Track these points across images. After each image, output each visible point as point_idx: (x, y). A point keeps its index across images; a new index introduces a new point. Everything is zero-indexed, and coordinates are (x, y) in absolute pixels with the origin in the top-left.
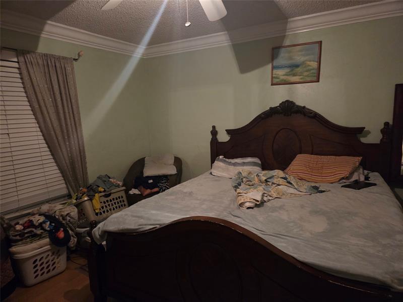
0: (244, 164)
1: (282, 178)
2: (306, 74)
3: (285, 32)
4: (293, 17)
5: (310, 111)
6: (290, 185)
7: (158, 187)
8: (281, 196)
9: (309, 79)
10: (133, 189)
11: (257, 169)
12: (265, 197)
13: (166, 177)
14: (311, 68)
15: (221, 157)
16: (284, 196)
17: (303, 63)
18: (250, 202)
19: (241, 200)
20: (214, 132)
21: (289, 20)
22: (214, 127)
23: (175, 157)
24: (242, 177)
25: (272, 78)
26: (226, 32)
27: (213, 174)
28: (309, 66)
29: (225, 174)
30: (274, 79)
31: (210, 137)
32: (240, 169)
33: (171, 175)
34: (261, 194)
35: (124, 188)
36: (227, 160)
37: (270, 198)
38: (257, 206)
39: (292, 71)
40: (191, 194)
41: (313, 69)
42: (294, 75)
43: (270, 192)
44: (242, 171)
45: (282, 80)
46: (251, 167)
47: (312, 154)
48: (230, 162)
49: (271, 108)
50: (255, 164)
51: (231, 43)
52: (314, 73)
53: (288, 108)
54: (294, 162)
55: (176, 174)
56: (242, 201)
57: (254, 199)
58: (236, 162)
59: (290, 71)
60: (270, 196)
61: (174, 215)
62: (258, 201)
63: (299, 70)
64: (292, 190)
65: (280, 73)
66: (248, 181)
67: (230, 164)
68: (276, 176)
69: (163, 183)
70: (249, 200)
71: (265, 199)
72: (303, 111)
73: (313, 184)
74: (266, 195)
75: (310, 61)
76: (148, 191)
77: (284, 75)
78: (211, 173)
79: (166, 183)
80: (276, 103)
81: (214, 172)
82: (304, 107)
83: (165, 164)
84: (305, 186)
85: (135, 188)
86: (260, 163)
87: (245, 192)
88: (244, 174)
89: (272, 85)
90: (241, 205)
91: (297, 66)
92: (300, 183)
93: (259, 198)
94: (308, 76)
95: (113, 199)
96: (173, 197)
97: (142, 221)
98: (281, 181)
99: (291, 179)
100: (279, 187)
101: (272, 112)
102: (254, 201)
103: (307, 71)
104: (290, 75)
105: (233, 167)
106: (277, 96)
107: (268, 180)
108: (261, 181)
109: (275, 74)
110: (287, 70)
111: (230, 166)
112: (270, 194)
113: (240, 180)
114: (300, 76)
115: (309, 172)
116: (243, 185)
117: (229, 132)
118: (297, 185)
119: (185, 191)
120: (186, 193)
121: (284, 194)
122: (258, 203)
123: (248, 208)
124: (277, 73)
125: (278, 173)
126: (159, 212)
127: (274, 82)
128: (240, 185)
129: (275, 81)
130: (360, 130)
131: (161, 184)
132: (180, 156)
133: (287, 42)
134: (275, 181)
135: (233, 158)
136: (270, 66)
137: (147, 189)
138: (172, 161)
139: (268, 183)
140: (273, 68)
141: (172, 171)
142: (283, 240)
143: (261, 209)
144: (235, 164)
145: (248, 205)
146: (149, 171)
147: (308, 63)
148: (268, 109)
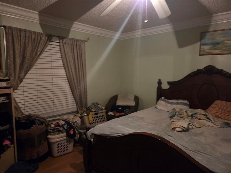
0: (178, 103)
1: (202, 115)
2: (224, 48)
4: (216, 14)
5: (226, 73)
6: (208, 120)
7: (124, 112)
8: (202, 126)
9: (226, 52)
10: (110, 112)
11: (186, 108)
12: (190, 126)
13: (128, 107)
14: (227, 45)
15: (163, 98)
16: (204, 127)
17: (222, 42)
18: (179, 128)
19: (173, 126)
20: (160, 83)
21: (213, 15)
22: (160, 80)
23: (135, 96)
24: (175, 112)
25: (200, 51)
26: (171, 24)
27: (157, 108)
29: (164, 109)
30: (201, 52)
31: (157, 85)
32: (175, 106)
33: (132, 106)
34: (187, 123)
35: (105, 111)
36: (167, 100)
37: (194, 127)
38: (184, 131)
39: (214, 47)
40: (142, 118)
42: (216, 49)
43: (194, 123)
44: (176, 108)
45: (207, 52)
46: (182, 106)
47: (226, 101)
48: (169, 102)
49: (198, 70)
50: (184, 104)
51: (173, 30)
53: (210, 70)
54: (213, 106)
55: (135, 106)
56: (175, 127)
57: (182, 127)
58: (172, 102)
59: (212, 47)
60: (194, 126)
61: (131, 130)
62: (185, 128)
63: (219, 46)
64: (209, 124)
65: (206, 48)
66: (180, 114)
67: (168, 103)
68: (199, 113)
70: (179, 127)
71: (190, 127)
72: (221, 72)
73: (226, 121)
74: (191, 125)
75: (228, 41)
76: (118, 114)
77: (208, 49)
78: (156, 107)
79: (128, 110)
80: (202, 66)
81: (158, 107)
82: (222, 70)
83: (129, 99)
84: (220, 122)
85: (111, 112)
86: (189, 103)
87: (177, 121)
88: (177, 110)
90: (174, 129)
91: (218, 44)
92: (217, 119)
93: (186, 126)
94: (225, 50)
95: (99, 116)
96: (131, 119)
97: (113, 131)
98: (202, 117)
99: (210, 116)
100: (200, 120)
101: (199, 72)
102: (182, 128)
103: (225, 47)
104: (213, 49)
105: (170, 105)
106: (203, 62)
107: (193, 115)
108: (188, 115)
109: (202, 49)
111: (169, 104)
112: (194, 124)
113: (174, 114)
114: (220, 50)
115: (223, 112)
116: (176, 117)
117: (169, 83)
118: (214, 120)
119: (139, 116)
120: (139, 117)
121: (204, 126)
122: (185, 129)
123: (178, 131)
124: (204, 48)
125: (200, 111)
126: (122, 127)
127: (201, 54)
128: (174, 116)
129: (202, 53)
131: (126, 111)
132: (138, 96)
133: (211, 29)
134: (198, 116)
135: (170, 99)
136: (199, 44)
137: (118, 112)
138: (133, 98)
139: (193, 117)
140: (201, 45)
141: (133, 104)
142: (199, 155)
143: (187, 133)
144: (171, 103)
145: (178, 129)
146: (119, 103)
147: (226, 42)
148: (196, 70)
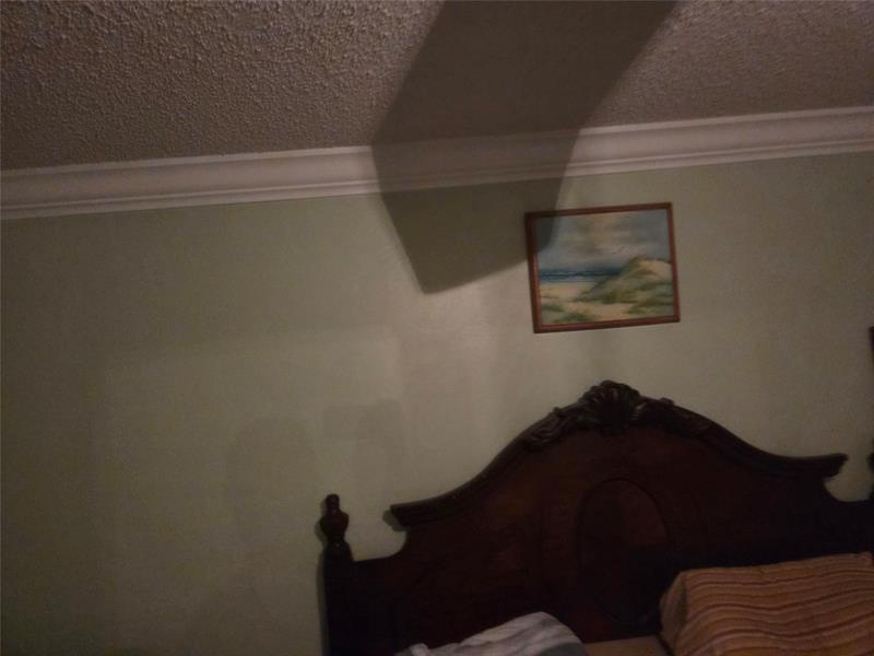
3: (564, 169)
9: (649, 312)
14: (652, 278)
17: (634, 261)
20: (333, 521)
21: (583, 132)
22: (332, 502)
25: (537, 308)
28: (650, 272)
30: (543, 314)
39: (600, 285)
41: (661, 283)
42: (609, 299)
45: (574, 316)
49: (561, 414)
52: (665, 295)
63: (620, 283)
65: (563, 294)
72: (665, 416)
75: (651, 259)
77: (576, 300)
80: (567, 393)
89: (539, 332)
91: (613, 273)
94: (649, 303)
104: (593, 299)
109: (546, 297)
110: (583, 285)
117: (402, 515)
124: (555, 293)
127: (545, 323)
129: (549, 318)
130: (833, 464)
133: (568, 201)
147: (645, 264)
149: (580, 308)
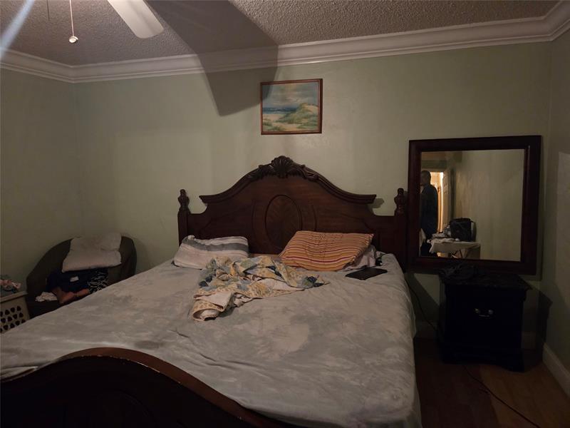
0: (223, 247)
1: (269, 267)
2: (305, 121)
3: (277, 63)
4: (285, 44)
5: (311, 173)
6: (278, 277)
7: (89, 287)
8: (264, 294)
9: (308, 128)
10: (44, 294)
11: (242, 255)
12: (237, 299)
13: (104, 270)
14: (310, 113)
15: (190, 237)
16: (267, 295)
17: (301, 106)
18: (210, 309)
19: (197, 307)
20: (184, 199)
21: (280, 47)
22: (183, 192)
23: (123, 238)
24: (215, 268)
25: (262, 124)
26: (196, 55)
27: (176, 264)
28: (308, 111)
29: (193, 264)
30: (264, 126)
31: (178, 207)
32: (214, 254)
33: (111, 268)
34: (229, 295)
35: (24, 293)
36: (199, 241)
37: (245, 300)
38: (221, 314)
39: (287, 116)
40: (126, 300)
41: (314, 116)
42: (291, 122)
43: (248, 289)
44: (217, 258)
45: (276, 128)
46: (234, 251)
47: (315, 231)
48: (204, 245)
49: (261, 167)
50: (238, 246)
51: (203, 72)
52: (315, 121)
53: (284, 168)
54: (291, 243)
55: (120, 265)
56: (199, 309)
57: (216, 305)
58: (211, 245)
59: (284, 117)
60: (246, 297)
61: (79, 342)
62: (221, 307)
63: (295, 115)
64: (280, 285)
65: (273, 118)
66: (224, 273)
67: (202, 247)
68: (259, 264)
69: (97, 281)
70: (208, 307)
71: (237, 302)
72: (301, 172)
73: (310, 274)
74: (239, 296)
75: (309, 105)
76: (70, 295)
77: (277, 122)
78: (173, 263)
79: (102, 279)
80: (267, 160)
81: (178, 261)
82: (303, 167)
83: (102, 249)
84: (301, 275)
85: (49, 291)
86: (247, 244)
87: (207, 293)
88: (219, 263)
89: (262, 134)
90: (197, 315)
91: (293, 110)
92: (293, 272)
93: (224, 302)
94: (307, 124)
96: (93, 308)
98: (267, 272)
99: (281, 268)
100: (263, 281)
101: (262, 172)
102: (216, 308)
103: (305, 118)
104: (285, 121)
105: (206, 252)
106: (268, 151)
107: (248, 272)
108: (239, 274)
109: (266, 119)
110: (281, 115)
111: (203, 251)
112: (246, 293)
113: (213, 272)
114: (298, 123)
115: (308, 256)
116: (214, 279)
117: (204, 199)
118: (289, 276)
119: (119, 296)
120: (119, 299)
121: (266, 292)
122: (222, 310)
123: (207, 319)
124: (268, 118)
125: (264, 260)
126: (55, 338)
127: (264, 130)
128: (209, 279)
129: (267, 128)
130: (371, 199)
131: (94, 283)
132: (132, 235)
133: (280, 77)
134: (258, 272)
135: (208, 238)
136: (258, 108)
137: (67, 291)
138: (117, 245)
139: (248, 276)
140: (263, 111)
141: (114, 260)
142: (234, 372)
143: (227, 319)
144: (209, 248)
145: (206, 314)
146: (72, 263)
147: (307, 107)
148: (258, 167)
149: (278, 125)
